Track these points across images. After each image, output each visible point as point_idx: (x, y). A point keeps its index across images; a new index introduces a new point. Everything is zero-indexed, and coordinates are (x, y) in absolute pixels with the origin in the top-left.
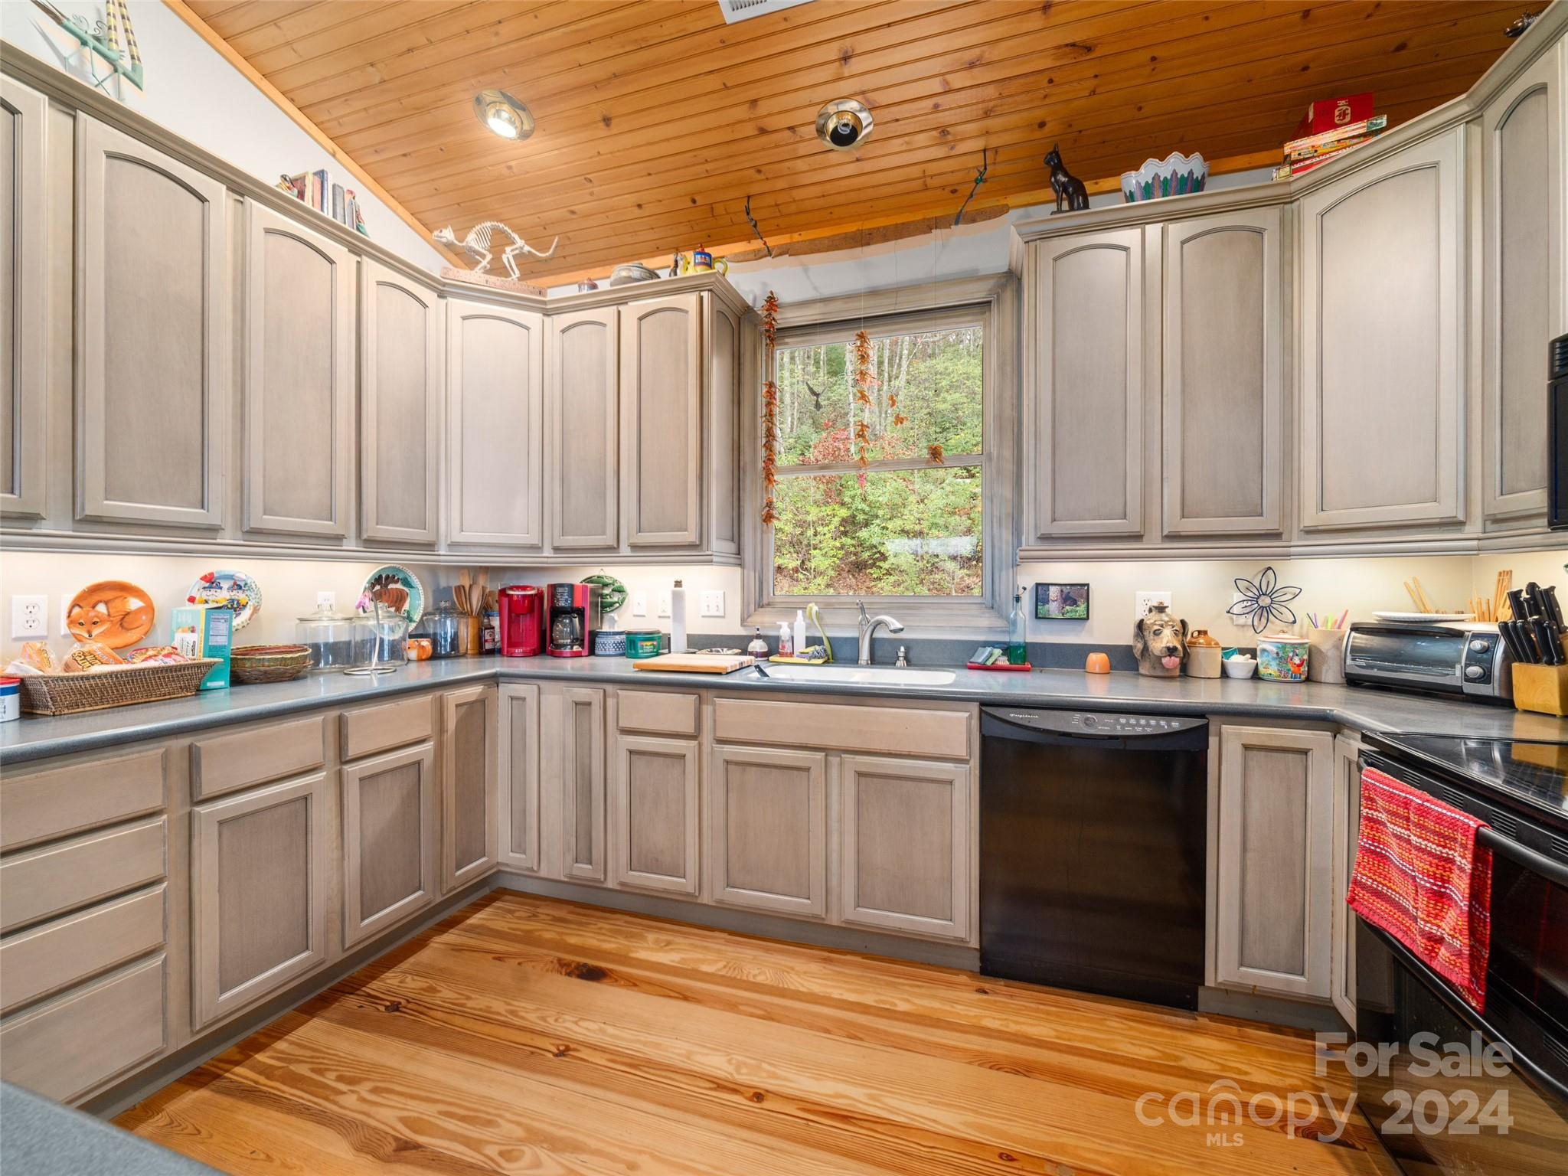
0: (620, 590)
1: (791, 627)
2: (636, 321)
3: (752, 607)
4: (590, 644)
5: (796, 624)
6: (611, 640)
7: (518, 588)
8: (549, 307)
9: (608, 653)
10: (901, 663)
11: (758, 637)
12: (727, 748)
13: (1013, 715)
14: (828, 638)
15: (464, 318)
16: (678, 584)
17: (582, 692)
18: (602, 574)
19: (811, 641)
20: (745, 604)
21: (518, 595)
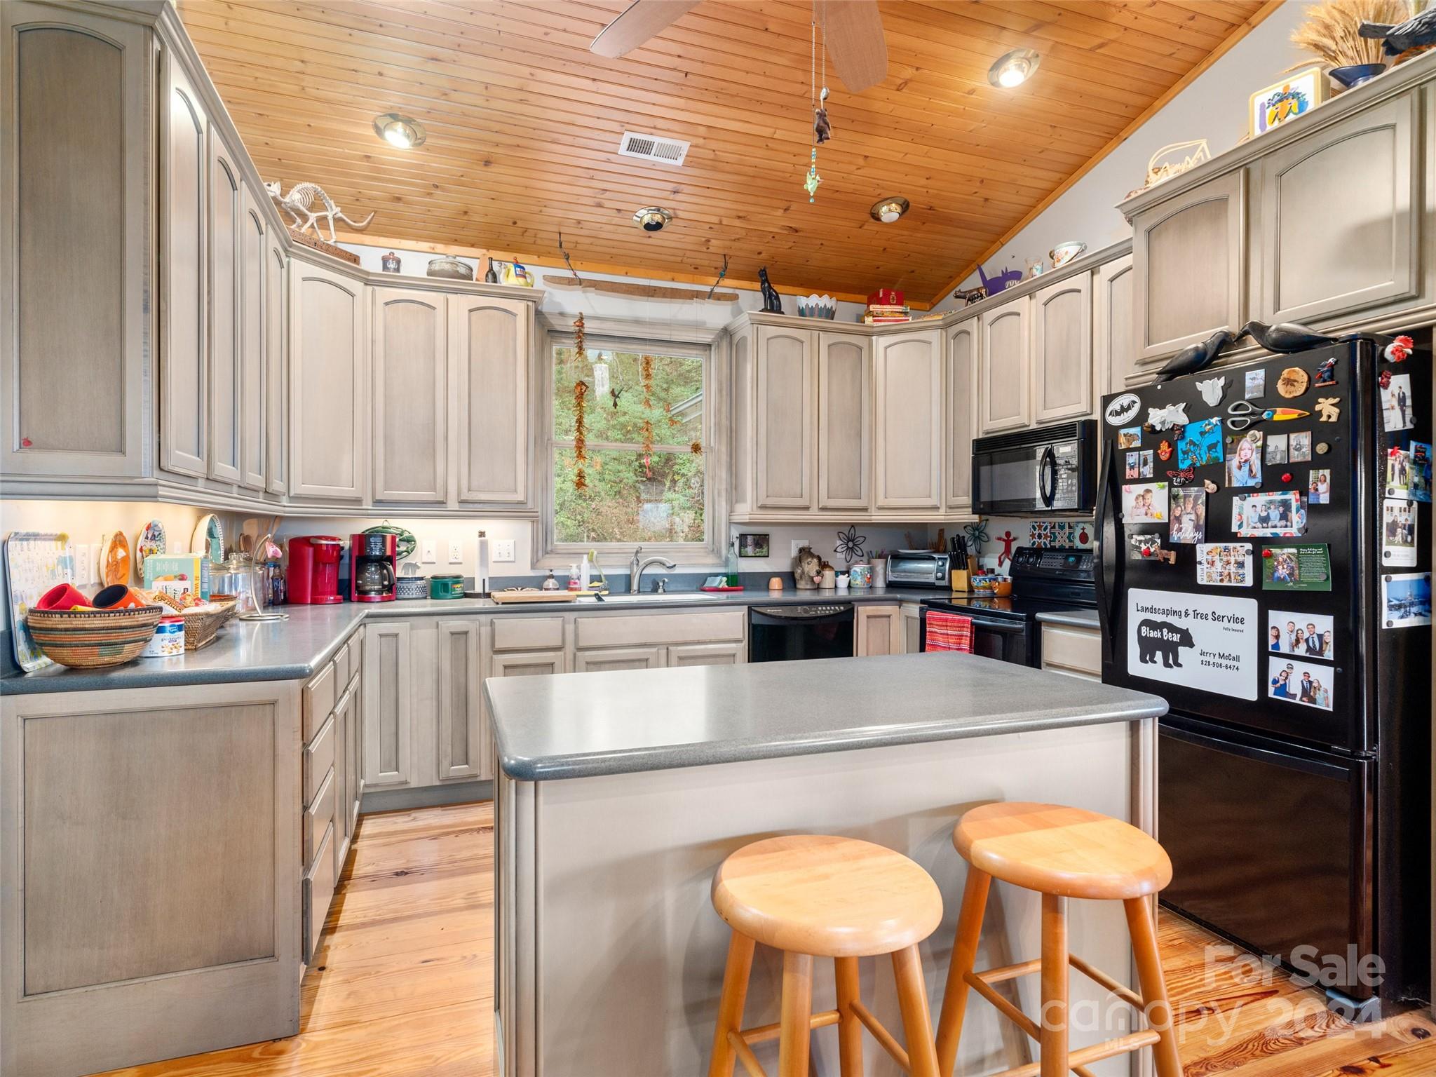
0: (410, 540)
1: (579, 568)
2: (467, 312)
3: (540, 553)
4: (391, 590)
5: (582, 565)
6: (413, 586)
7: (327, 538)
8: (370, 278)
9: (411, 597)
10: (660, 590)
11: (552, 577)
12: (587, 653)
13: (769, 611)
14: (605, 576)
15: (305, 279)
16: (482, 534)
17: (457, 624)
18: (386, 524)
19: (593, 579)
20: (535, 551)
21: (327, 545)
